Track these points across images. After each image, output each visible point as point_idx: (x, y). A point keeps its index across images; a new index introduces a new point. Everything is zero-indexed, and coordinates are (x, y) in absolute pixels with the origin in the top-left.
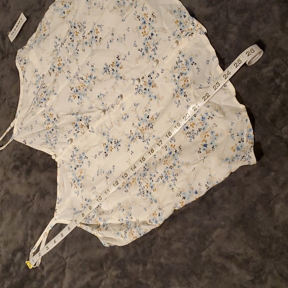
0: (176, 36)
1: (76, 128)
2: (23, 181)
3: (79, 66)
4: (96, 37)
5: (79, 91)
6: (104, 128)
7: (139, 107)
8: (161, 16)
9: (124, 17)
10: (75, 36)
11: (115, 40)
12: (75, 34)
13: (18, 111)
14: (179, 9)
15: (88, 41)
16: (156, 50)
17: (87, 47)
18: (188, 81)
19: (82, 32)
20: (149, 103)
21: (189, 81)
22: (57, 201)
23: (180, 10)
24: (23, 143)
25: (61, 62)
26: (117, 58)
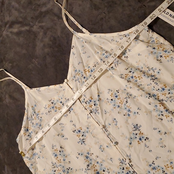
1: (88, 100)
6: (92, 128)
7: (110, 162)
11: (160, 136)
17: (153, 106)
20: (114, 171)
26: (147, 138)
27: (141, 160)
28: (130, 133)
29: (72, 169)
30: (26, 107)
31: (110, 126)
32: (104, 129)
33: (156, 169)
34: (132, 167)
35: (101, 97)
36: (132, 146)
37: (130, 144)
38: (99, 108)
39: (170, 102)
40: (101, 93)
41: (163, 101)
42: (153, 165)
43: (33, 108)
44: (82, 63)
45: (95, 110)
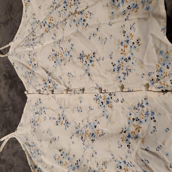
0: (150, 78)
1: (45, 85)
2: (7, 90)
3: (64, 35)
4: (84, 20)
5: (57, 56)
6: (63, 102)
7: (92, 112)
8: (146, 47)
9: (112, 21)
10: (68, 7)
11: (97, 37)
12: (69, 5)
13: (15, 37)
14: (167, 52)
15: (76, 20)
16: (126, 76)
17: (73, 24)
18: (139, 131)
19: (76, 7)
20: (100, 116)
21: (140, 133)
22: (20, 124)
23: (167, 55)
24: (12, 64)
25: (52, 22)
26: (93, 53)
27: (105, 75)
28: (83, 68)
29: (79, 160)
30: (24, 149)
31: (71, 83)
32: (69, 92)
33: (120, 67)
34: (106, 92)
35: (50, 72)
36: (92, 75)
37: (89, 75)
38: (54, 80)
39: (79, 4)
40: (48, 68)
41: (76, 11)
42: (116, 67)
43: (27, 144)
44: (24, 65)
45: (53, 86)
